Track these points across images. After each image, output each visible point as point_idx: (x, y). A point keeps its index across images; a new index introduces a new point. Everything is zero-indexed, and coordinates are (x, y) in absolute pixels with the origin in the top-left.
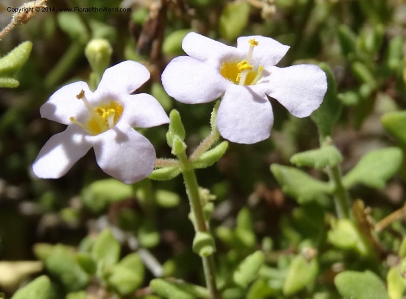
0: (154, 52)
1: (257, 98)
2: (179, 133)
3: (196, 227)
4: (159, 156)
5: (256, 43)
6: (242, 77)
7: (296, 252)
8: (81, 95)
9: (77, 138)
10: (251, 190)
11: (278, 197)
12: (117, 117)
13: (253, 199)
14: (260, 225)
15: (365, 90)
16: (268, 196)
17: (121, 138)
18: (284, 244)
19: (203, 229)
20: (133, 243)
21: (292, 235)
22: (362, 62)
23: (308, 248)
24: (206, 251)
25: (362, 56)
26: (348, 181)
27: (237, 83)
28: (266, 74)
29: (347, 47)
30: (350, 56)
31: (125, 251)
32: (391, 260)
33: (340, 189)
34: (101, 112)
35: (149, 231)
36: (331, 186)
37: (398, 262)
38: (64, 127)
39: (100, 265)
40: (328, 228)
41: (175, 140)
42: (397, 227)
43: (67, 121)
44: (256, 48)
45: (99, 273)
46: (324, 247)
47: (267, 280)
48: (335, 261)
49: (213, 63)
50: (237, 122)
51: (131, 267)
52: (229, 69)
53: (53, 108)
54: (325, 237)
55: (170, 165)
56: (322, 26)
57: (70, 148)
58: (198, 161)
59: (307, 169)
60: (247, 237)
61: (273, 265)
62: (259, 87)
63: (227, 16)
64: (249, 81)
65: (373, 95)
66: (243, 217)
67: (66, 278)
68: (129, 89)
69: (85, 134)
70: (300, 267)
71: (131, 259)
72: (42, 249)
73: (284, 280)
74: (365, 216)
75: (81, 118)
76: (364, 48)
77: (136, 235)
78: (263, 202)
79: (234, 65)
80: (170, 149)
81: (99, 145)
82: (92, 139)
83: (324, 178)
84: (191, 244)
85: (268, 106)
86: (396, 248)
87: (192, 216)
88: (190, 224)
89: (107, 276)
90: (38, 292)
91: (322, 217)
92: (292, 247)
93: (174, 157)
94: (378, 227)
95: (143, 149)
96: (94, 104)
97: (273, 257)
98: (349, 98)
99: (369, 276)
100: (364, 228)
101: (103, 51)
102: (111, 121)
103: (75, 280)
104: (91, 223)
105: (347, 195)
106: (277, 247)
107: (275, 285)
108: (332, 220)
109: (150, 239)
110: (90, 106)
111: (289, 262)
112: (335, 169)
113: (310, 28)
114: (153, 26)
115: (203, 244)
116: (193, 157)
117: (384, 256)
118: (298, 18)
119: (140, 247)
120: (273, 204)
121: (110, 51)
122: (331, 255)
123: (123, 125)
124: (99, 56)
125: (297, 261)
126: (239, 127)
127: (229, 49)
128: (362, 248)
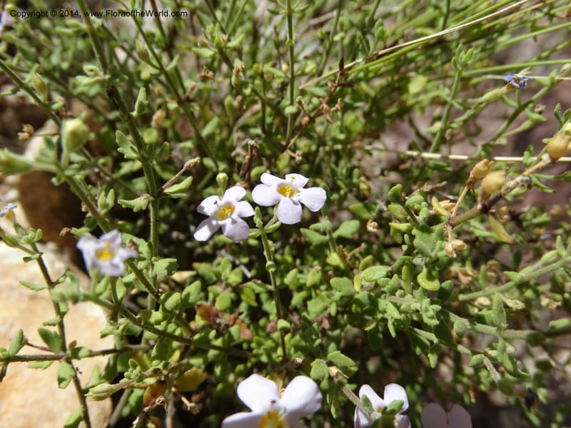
0: (247, 177)
1: (295, 203)
2: (259, 217)
3: (267, 259)
4: (251, 227)
5: (294, 178)
6: (288, 193)
7: (312, 267)
8: (216, 203)
9: (214, 222)
10: (291, 236)
11: (303, 239)
12: (232, 212)
13: (291, 241)
14: (295, 252)
15: (342, 192)
16: (298, 239)
17: (234, 222)
18: (306, 262)
19: (270, 260)
20: (237, 262)
21: (310, 258)
22: (341, 180)
23: (317, 267)
24: (272, 270)
25: (341, 177)
26: (335, 235)
27: (285, 196)
28: (299, 192)
29: (334, 173)
30: (335, 178)
31: (234, 266)
32: (355, 271)
33: (331, 239)
34: (225, 210)
35: (245, 256)
36: (327, 237)
37: (358, 273)
38: (208, 217)
39: (223, 274)
40: (326, 256)
41: (258, 221)
42: (357, 255)
43: (209, 214)
44: (294, 180)
45: (223, 278)
46: (324, 264)
47: (298, 279)
48: (330, 270)
49: (275, 187)
50: (285, 214)
51: (236, 274)
52: (282, 190)
53: (203, 208)
54: (325, 260)
55: (255, 231)
56: (322, 160)
57: (211, 227)
58: (268, 230)
59: (317, 231)
60: (289, 259)
61: (301, 272)
62: (295, 198)
63: (279, 160)
64: (291, 195)
65: (346, 194)
66: (287, 249)
67: (207, 278)
68: (237, 199)
69: (217, 220)
70: (314, 274)
71: (237, 270)
72: (196, 265)
73: (306, 279)
74: (343, 252)
75: (216, 213)
76: (341, 174)
77: (239, 258)
78: (296, 242)
79: (284, 188)
80: (255, 224)
81: (224, 225)
82: (221, 223)
83: (324, 233)
84: (265, 265)
85: (300, 206)
86: (357, 266)
87: (265, 253)
88: (264, 256)
89: (226, 279)
90: (196, 288)
91: (323, 251)
92: (309, 264)
93: (257, 228)
94: (349, 255)
95: (243, 227)
96: (222, 206)
97: (301, 268)
98: (335, 196)
99: (345, 279)
100: (343, 257)
101: (224, 179)
102: (229, 214)
103: (211, 279)
104: (218, 252)
105: (335, 241)
106: (302, 264)
107: (302, 281)
108: (328, 252)
109: (245, 260)
110: (220, 207)
111: (309, 271)
112: (329, 231)
113: (317, 160)
114: (247, 166)
115: (270, 266)
116: (266, 228)
117: (352, 269)
118: (311, 158)
119: (241, 264)
120: (301, 242)
121: (227, 178)
122: (328, 268)
123: (235, 216)
124: (222, 181)
125: (312, 271)
126: (287, 216)
127: (282, 180)
128: (342, 265)
